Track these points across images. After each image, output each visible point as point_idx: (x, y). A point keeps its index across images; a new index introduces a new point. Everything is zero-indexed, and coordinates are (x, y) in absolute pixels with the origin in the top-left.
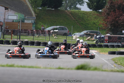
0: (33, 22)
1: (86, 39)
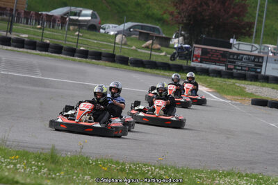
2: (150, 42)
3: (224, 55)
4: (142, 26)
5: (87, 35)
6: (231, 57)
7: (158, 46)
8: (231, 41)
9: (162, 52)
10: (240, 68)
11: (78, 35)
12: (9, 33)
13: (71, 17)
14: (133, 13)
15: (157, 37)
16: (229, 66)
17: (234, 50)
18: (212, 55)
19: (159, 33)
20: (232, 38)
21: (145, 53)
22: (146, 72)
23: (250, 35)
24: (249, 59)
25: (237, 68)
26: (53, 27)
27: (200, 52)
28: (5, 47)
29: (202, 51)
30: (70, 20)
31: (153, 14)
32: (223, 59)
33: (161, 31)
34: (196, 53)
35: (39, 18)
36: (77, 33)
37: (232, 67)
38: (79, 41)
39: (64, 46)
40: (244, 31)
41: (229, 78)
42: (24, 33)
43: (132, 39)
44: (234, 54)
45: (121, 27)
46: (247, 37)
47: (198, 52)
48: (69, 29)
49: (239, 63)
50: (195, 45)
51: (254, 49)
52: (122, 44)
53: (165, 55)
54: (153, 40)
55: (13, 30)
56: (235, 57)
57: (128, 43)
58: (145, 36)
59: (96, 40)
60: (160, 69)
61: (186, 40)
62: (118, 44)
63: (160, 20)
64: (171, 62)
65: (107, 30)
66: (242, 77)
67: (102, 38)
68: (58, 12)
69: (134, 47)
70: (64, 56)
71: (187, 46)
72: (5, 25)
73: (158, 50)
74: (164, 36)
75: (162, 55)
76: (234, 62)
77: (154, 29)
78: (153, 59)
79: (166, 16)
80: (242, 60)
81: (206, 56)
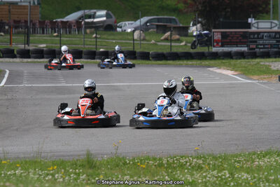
0: (36, 3)
1: (162, 38)
2: (168, 34)
3: (245, 35)
4: (158, 19)
5: (105, 36)
6: (252, 36)
7: (177, 37)
8: (250, 20)
9: (182, 42)
10: (262, 46)
11: (96, 37)
12: (26, 46)
13: (87, 20)
14: (147, 7)
15: (174, 28)
16: (251, 46)
17: (253, 29)
18: (232, 37)
19: (177, 23)
20: (250, 17)
21: (165, 46)
22: (169, 64)
23: (268, 12)
24: (270, 36)
25: (260, 46)
26: (70, 33)
27: (220, 36)
28: (25, 60)
29: (222, 35)
30: (86, 23)
31: (168, 5)
32: (245, 40)
33: (178, 21)
34: (215, 38)
35: (54, 26)
36: (94, 35)
37: (254, 47)
38: (98, 43)
39: (84, 50)
40: (261, 9)
41: (252, 58)
42: (42, 43)
43: (150, 34)
44: (254, 33)
45: (138, 23)
46: (265, 15)
47: (217, 37)
48: (86, 33)
49: (261, 42)
50: (213, 30)
51: (273, 25)
52: (141, 40)
53: (186, 45)
54: (171, 31)
55: (31, 41)
56: (256, 36)
57: (147, 38)
58: (163, 29)
59: (114, 39)
60: (183, 60)
61: (204, 27)
62: (136, 40)
63: (175, 10)
64: (192, 51)
65: (124, 28)
66: (266, 55)
67: (120, 37)
68: (72, 17)
69: (153, 41)
70: (86, 60)
71: (205, 32)
72: (22, 38)
73: (178, 40)
74: (181, 25)
75: (183, 45)
76: (256, 42)
77: (170, 20)
78: (174, 50)
79: (181, 6)
80: (262, 38)
81: (226, 40)
